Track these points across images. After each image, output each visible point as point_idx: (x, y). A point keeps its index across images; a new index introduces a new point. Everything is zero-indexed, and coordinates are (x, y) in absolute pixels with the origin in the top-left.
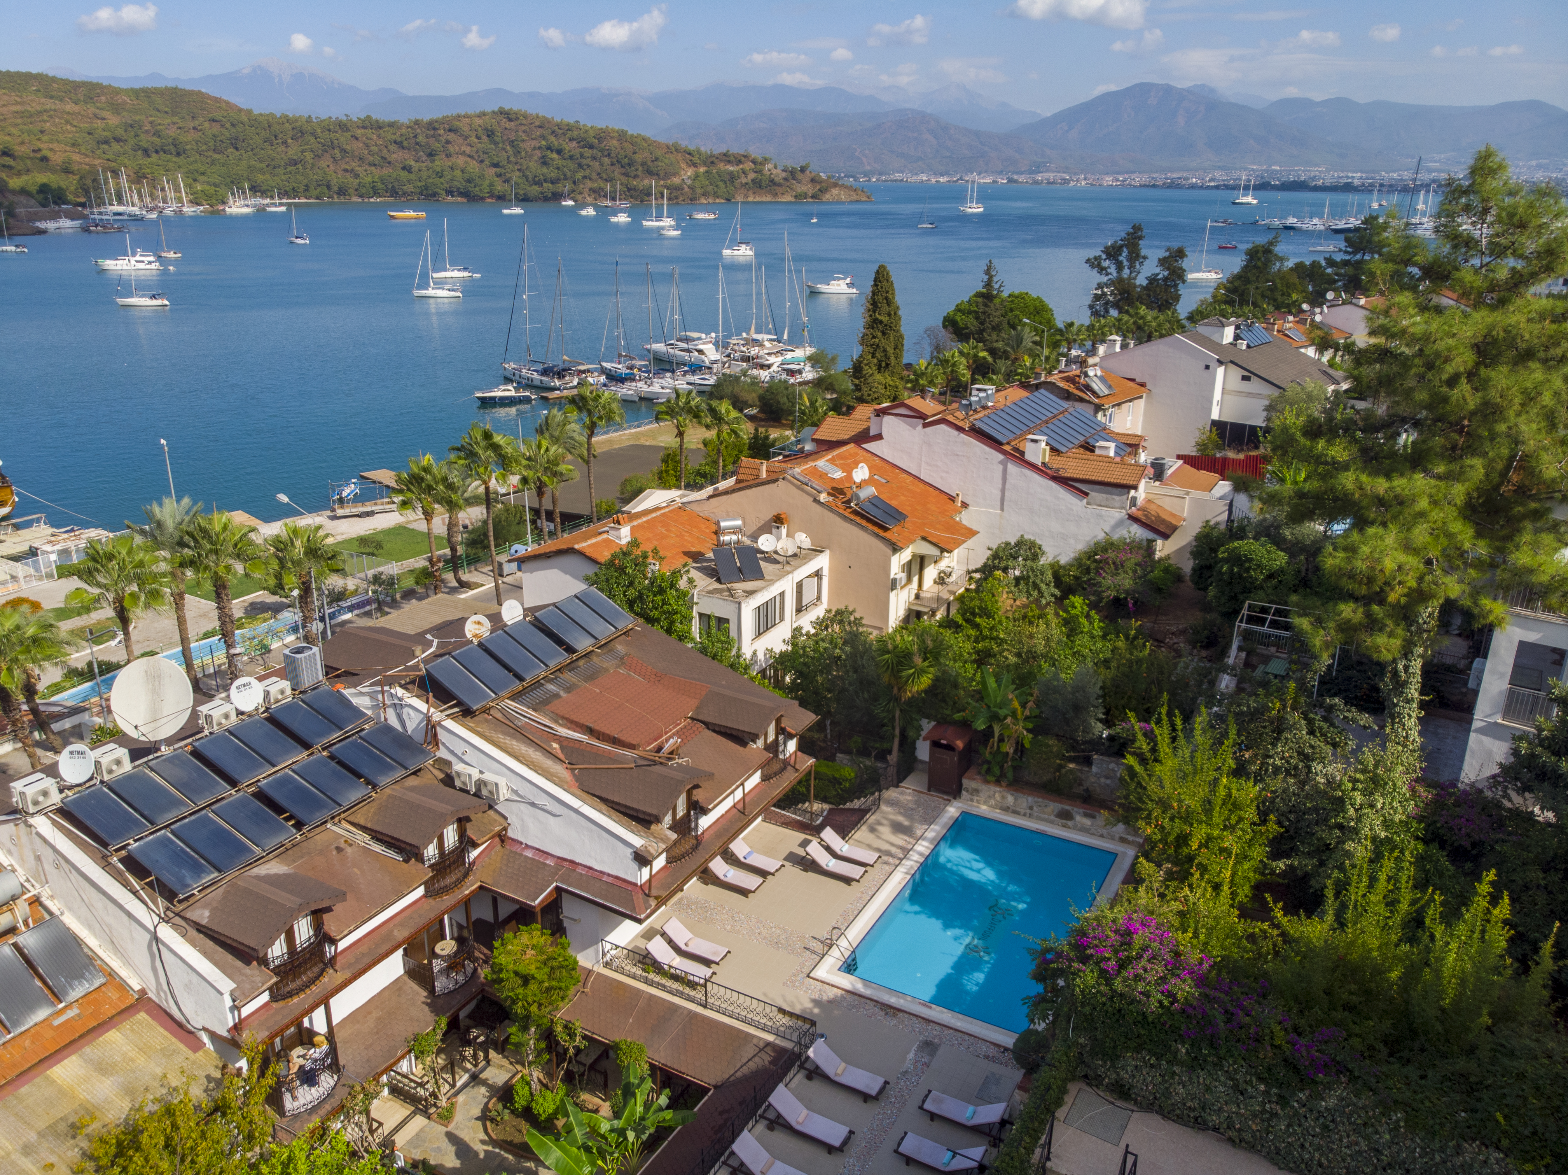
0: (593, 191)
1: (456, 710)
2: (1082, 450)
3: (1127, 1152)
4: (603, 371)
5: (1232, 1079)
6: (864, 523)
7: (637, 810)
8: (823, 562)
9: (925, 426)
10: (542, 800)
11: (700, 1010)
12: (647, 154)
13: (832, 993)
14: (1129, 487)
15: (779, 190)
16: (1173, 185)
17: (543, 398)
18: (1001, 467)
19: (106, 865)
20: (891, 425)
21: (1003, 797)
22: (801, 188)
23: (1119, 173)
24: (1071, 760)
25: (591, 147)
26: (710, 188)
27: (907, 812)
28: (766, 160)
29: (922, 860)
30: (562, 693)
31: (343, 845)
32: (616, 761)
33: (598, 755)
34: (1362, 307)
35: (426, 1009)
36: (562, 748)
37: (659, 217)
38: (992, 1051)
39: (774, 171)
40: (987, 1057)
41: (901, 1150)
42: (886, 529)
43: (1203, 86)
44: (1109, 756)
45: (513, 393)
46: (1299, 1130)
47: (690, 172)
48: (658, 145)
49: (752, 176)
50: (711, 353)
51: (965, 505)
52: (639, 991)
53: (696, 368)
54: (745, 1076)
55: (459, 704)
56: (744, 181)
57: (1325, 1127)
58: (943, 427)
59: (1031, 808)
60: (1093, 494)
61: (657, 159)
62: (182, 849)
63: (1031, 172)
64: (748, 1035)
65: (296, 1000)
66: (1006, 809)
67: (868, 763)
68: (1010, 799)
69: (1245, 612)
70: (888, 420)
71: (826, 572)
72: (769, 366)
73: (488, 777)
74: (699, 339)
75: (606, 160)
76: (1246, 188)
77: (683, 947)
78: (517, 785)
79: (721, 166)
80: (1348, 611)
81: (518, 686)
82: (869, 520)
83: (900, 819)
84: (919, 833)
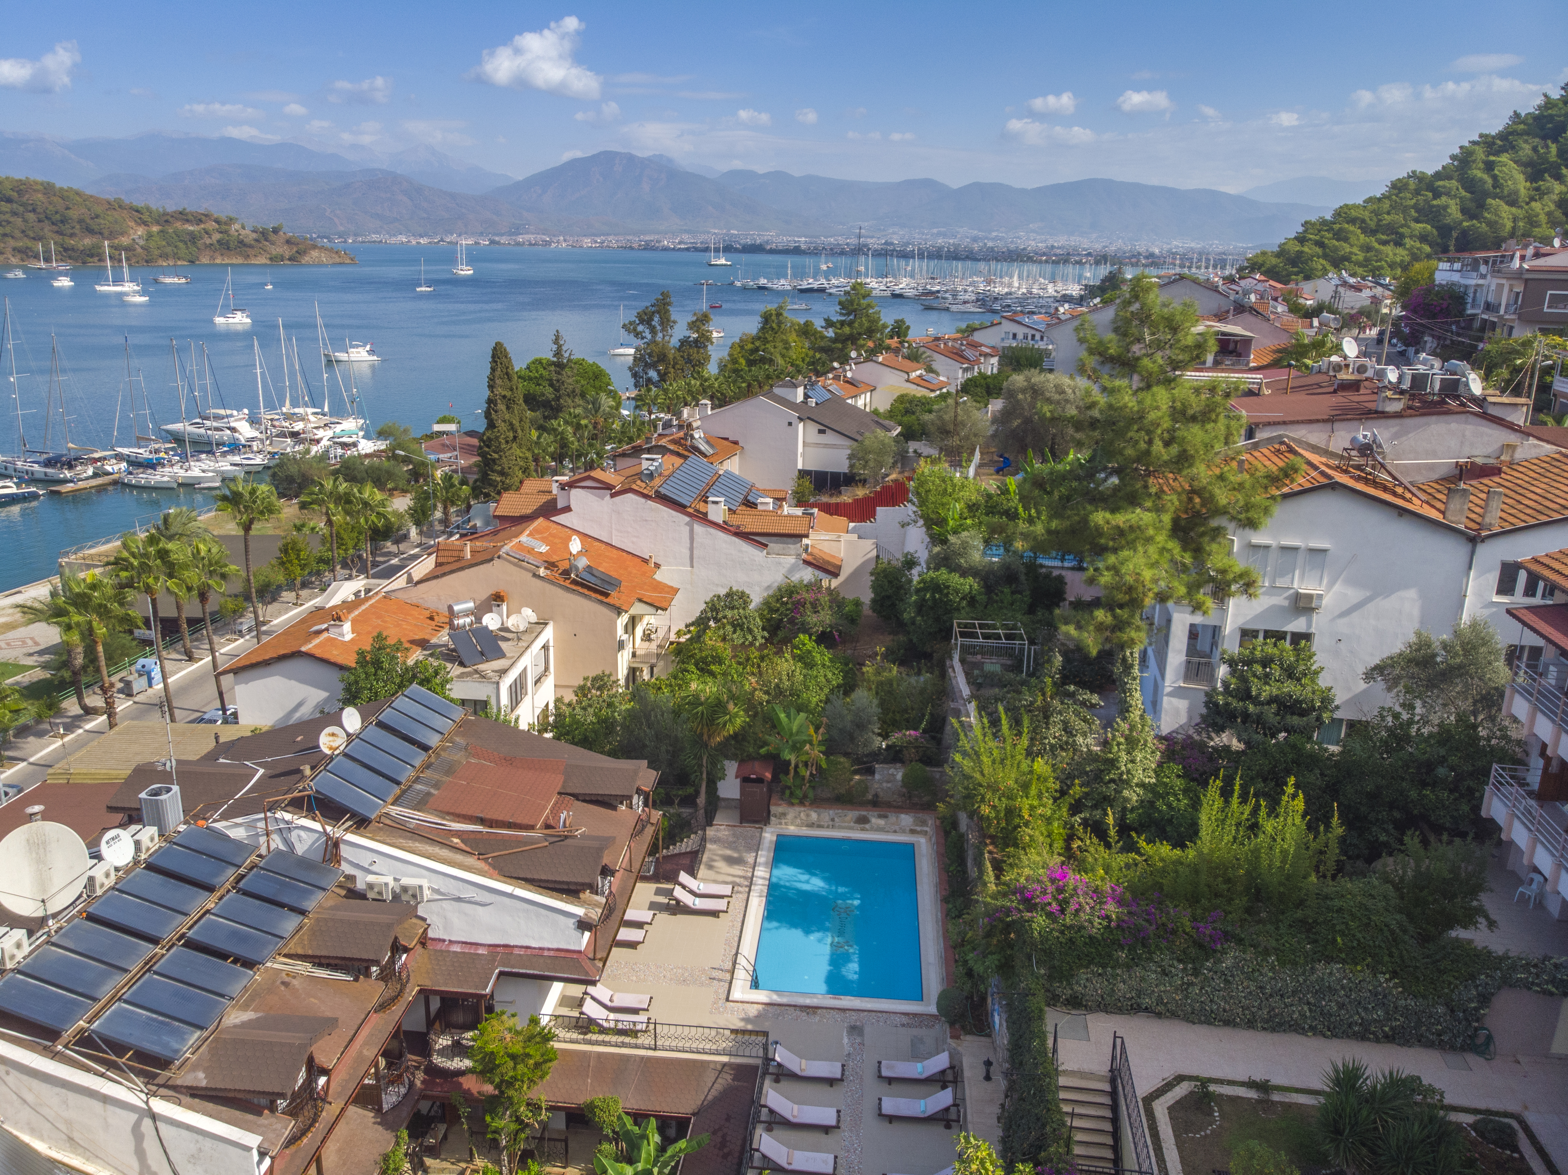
0: (17, 250)
1: (350, 823)
2: (744, 508)
3: (1115, 1037)
4: (119, 457)
5: (1160, 967)
6: (586, 592)
7: (568, 883)
8: (548, 634)
9: (613, 496)
10: (469, 893)
11: (650, 1053)
12: (84, 210)
13: (753, 1011)
14: (801, 536)
15: (250, 252)
16: (648, 247)
17: (52, 491)
18: (688, 528)
19: (55, 1056)
20: (577, 497)
21: (808, 815)
22: (276, 250)
23: (596, 236)
24: (856, 772)
25: (9, 200)
26: (169, 250)
27: (730, 845)
28: (231, 220)
29: (767, 883)
30: (433, 791)
31: (287, 979)
32: (526, 844)
33: (505, 842)
34: (880, 363)
35: (380, 1128)
36: (462, 841)
37: (118, 281)
38: (905, 1020)
39: (243, 232)
40: (903, 1025)
41: (884, 1111)
42: (607, 595)
43: (661, 156)
44: (887, 763)
45: (14, 490)
46: (1209, 989)
47: (141, 231)
48: (97, 201)
49: (216, 236)
50: (246, 431)
51: (657, 566)
52: (584, 1053)
53: (235, 447)
54: (715, 1097)
55: (354, 815)
56: (208, 241)
57: (1227, 981)
58: (630, 495)
59: (833, 820)
60: (771, 545)
61: (97, 216)
62: (148, 1018)
63: (511, 234)
64: (703, 1062)
65: (305, 1140)
66: (811, 825)
67: (672, 811)
68: (814, 816)
69: (956, 629)
70: (575, 493)
71: (551, 644)
72: (318, 441)
73: (406, 881)
74: (231, 416)
75: (31, 216)
76: (717, 250)
77: (609, 1004)
78: (439, 883)
79: (178, 225)
80: (1100, 615)
81: (397, 790)
82: (589, 588)
83: (728, 852)
84: (751, 860)
